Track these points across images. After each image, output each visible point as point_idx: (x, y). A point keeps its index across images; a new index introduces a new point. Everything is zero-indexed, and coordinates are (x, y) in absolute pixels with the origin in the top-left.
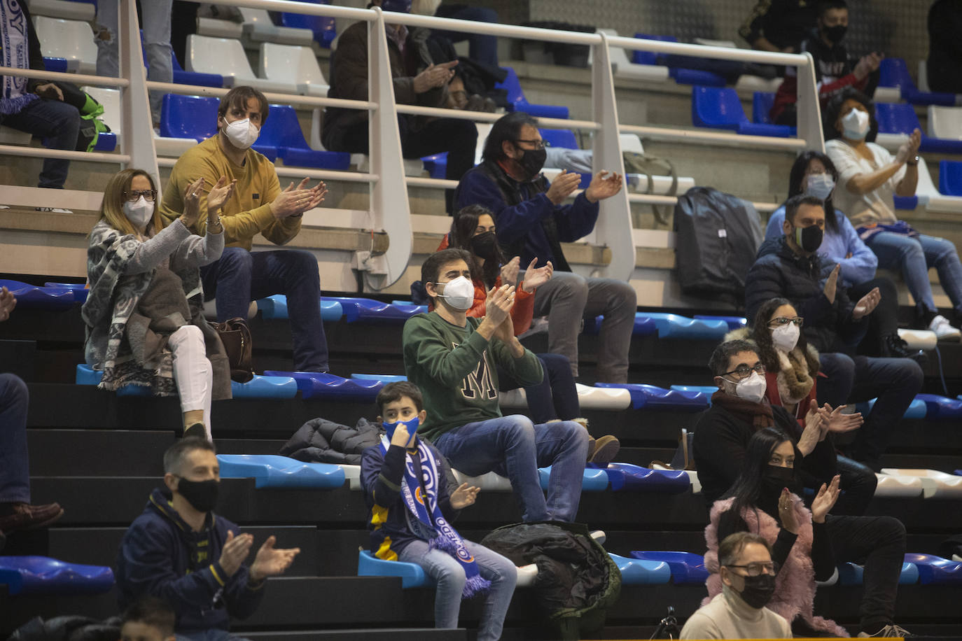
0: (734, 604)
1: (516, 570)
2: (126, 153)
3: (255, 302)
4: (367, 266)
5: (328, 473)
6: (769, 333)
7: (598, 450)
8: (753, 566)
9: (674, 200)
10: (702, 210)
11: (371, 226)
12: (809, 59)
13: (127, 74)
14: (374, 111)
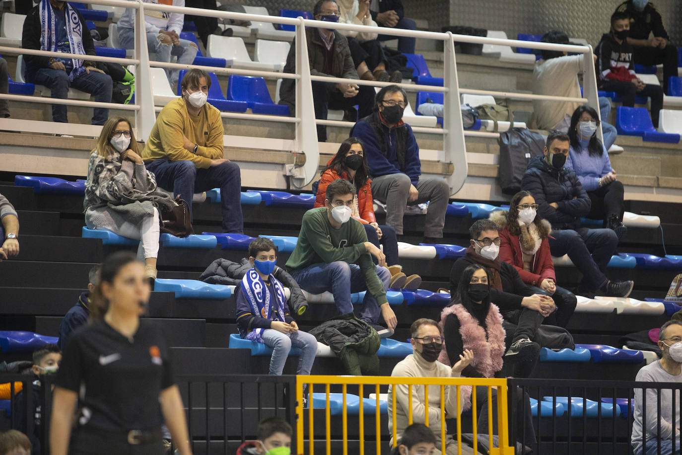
0: (418, 359)
1: (317, 344)
2: (138, 104)
3: (205, 192)
4: (292, 173)
5: (219, 290)
6: (517, 212)
7: (409, 282)
8: (427, 338)
9: (498, 135)
10: (515, 141)
11: (296, 149)
12: (590, 48)
13: (138, 57)
14: (299, 80)
